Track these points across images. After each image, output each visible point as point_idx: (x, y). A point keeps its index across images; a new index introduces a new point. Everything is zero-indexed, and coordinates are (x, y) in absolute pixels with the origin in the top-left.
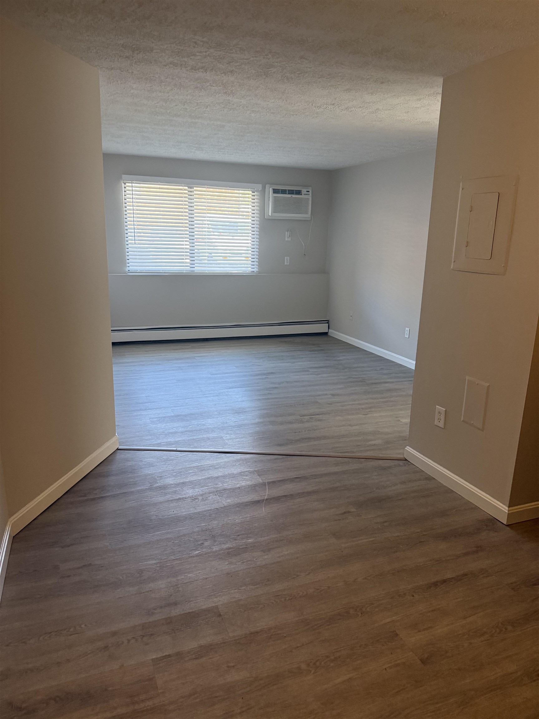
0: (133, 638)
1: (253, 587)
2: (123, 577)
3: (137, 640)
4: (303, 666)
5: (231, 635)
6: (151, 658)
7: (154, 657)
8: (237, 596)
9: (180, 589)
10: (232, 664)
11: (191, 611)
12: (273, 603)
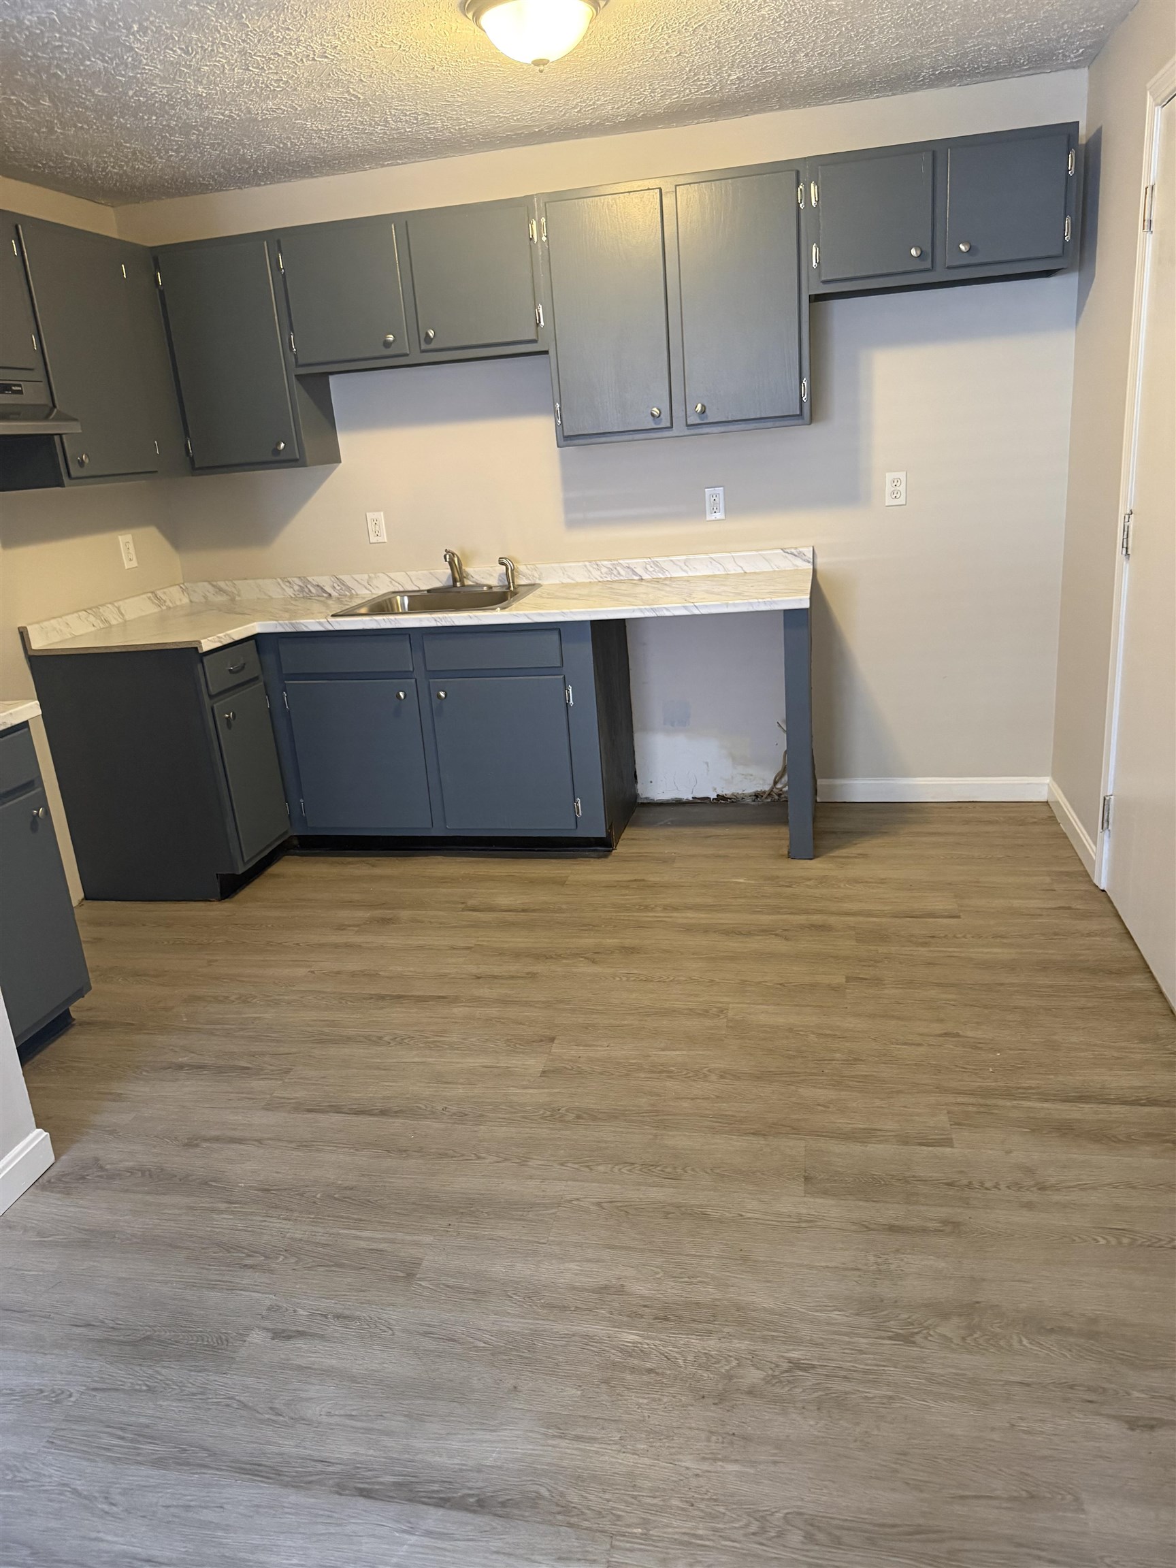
0: (987, 1189)
1: (709, 1211)
2: (1020, 1342)
3: (982, 1184)
4: (714, 1077)
5: (803, 1144)
6: (955, 1150)
7: (948, 1150)
8: (755, 1203)
9: (872, 1258)
10: (819, 1108)
11: (861, 1203)
12: (693, 1170)
